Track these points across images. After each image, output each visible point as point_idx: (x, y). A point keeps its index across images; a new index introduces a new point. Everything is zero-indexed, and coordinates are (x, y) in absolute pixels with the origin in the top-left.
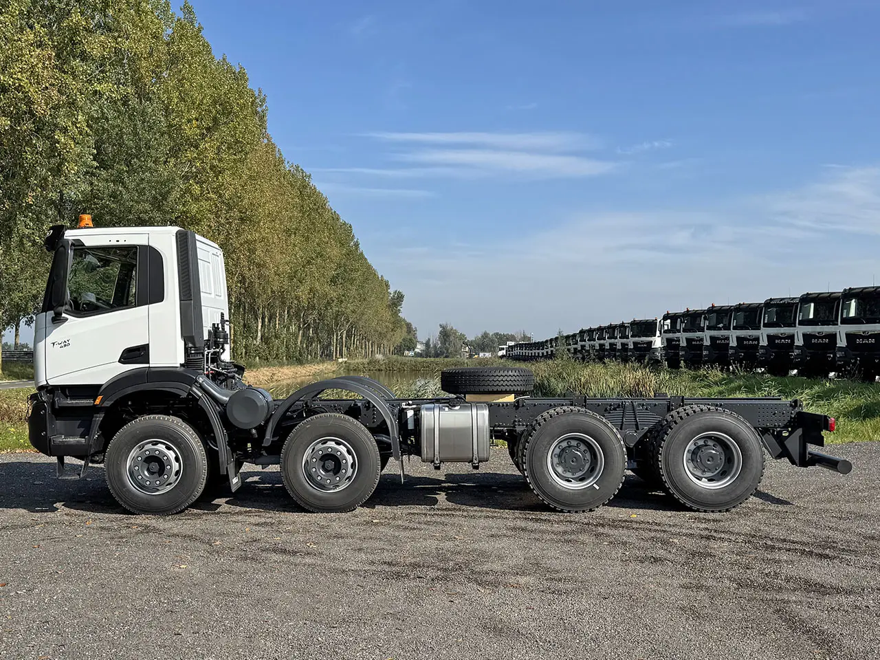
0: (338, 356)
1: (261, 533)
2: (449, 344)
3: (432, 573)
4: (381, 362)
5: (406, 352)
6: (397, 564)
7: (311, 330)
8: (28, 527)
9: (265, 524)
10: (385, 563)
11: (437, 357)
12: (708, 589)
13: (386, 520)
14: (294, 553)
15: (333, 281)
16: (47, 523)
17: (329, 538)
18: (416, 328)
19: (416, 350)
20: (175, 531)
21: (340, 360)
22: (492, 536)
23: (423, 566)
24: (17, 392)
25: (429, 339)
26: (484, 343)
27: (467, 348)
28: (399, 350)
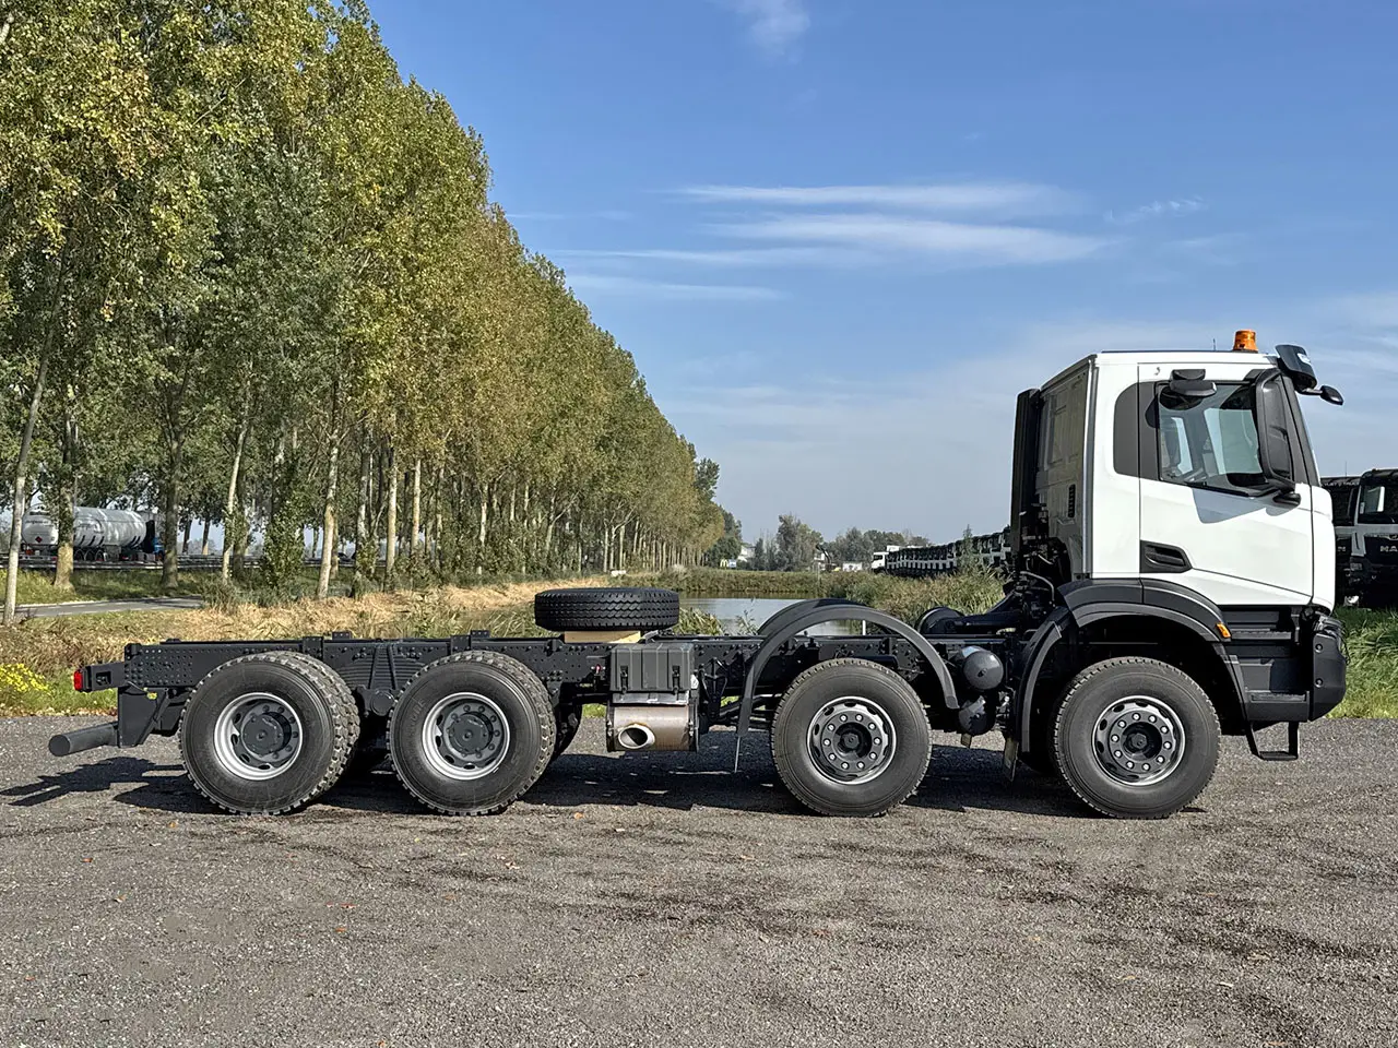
0: (611, 567)
1: (438, 846)
2: (794, 549)
3: (692, 912)
4: (681, 577)
5: (723, 561)
6: (642, 897)
7: (567, 524)
8: (79, 830)
9: (448, 831)
10: (623, 895)
11: (775, 569)
12: (1126, 944)
13: (638, 829)
14: (484, 877)
15: (602, 444)
16: (109, 824)
17: (542, 854)
18: (739, 522)
19: (739, 558)
20: (306, 840)
21: (615, 573)
22: (801, 856)
23: (682, 901)
24: (94, 618)
25: (761, 540)
26: (852, 548)
27: (823, 555)
28: (712, 558)
